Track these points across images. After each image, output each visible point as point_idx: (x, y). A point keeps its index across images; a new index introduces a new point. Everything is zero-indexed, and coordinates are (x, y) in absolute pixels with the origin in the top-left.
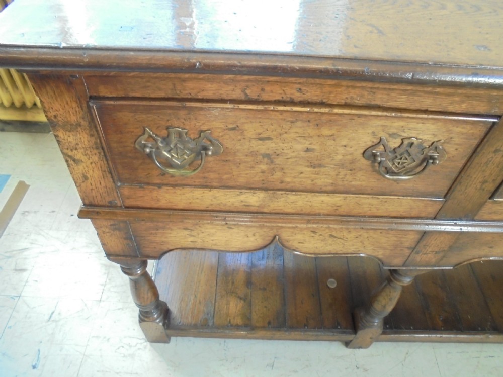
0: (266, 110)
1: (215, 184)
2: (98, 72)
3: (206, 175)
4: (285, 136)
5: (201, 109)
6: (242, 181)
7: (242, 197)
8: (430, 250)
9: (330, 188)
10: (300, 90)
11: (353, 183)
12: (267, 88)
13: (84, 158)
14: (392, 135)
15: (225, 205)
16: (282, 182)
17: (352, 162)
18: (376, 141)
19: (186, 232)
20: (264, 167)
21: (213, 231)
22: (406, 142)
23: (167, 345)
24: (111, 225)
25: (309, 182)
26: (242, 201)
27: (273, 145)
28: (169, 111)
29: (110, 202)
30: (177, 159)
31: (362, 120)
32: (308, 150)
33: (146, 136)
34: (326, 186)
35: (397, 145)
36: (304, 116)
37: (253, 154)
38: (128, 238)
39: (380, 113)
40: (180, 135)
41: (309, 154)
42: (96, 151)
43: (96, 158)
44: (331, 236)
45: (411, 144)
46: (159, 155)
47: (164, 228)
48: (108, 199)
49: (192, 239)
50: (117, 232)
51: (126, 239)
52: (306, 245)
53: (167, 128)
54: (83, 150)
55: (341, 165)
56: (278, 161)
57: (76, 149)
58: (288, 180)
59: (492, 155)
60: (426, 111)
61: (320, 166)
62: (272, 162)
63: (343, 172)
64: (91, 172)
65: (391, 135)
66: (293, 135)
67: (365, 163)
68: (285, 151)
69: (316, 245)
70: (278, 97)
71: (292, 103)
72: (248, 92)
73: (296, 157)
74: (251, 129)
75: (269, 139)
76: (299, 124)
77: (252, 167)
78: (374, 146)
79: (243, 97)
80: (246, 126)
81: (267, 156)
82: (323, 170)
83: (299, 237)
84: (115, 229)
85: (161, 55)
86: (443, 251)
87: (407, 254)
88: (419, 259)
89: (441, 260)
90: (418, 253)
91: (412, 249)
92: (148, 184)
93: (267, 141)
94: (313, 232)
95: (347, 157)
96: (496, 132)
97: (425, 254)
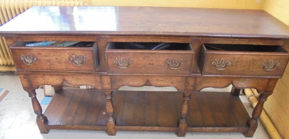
4: (50, 55)
8: (106, 83)
10: (55, 39)
17: (67, 62)
19: (42, 79)
20: (49, 64)
23: (47, 134)
27: (49, 58)
35: (75, 57)
37: (45, 60)
38: (28, 81)
41: (57, 60)
44: (78, 78)
45: (78, 56)
46: (25, 61)
49: (44, 81)
52: (72, 82)
53: (26, 54)
55: (65, 63)
56: (51, 62)
67: (69, 62)
68: (52, 59)
69: (75, 82)
70: (52, 40)
73: (55, 61)
75: (47, 56)
78: (70, 57)
80: (42, 53)
81: (48, 61)
82: (62, 64)
83: (70, 79)
84: (24, 78)
86: (110, 83)
87: (101, 85)
88: (105, 87)
89: (112, 87)
90: (103, 84)
91: (101, 82)
92: (24, 69)
93: (47, 57)
94: (72, 77)
95: (66, 60)
96: (98, 46)
97: (106, 85)
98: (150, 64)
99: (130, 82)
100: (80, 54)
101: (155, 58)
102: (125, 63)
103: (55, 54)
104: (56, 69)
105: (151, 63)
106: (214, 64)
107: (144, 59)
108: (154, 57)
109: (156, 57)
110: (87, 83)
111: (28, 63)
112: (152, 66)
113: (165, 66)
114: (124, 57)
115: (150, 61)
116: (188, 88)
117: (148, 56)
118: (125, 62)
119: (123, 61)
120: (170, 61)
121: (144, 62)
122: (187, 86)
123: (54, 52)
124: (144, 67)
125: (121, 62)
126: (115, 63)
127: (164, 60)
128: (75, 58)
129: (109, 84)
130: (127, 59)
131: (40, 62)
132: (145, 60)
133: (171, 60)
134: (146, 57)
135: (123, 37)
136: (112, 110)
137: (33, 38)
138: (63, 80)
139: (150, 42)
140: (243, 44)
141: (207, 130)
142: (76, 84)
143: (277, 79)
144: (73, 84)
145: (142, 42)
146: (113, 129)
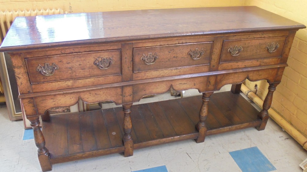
0: (67, 55)
1: (58, 79)
2: (27, 51)
3: (56, 76)
4: (73, 61)
6: (65, 77)
7: (66, 83)
8: (127, 95)
9: (89, 76)
10: (73, 50)
11: (95, 73)
12: (66, 50)
13: (22, 77)
14: (99, 57)
15: (62, 87)
17: (92, 66)
18: (95, 60)
20: (70, 72)
21: (60, 98)
22: (103, 59)
24: (29, 101)
25: (83, 74)
26: (67, 85)
27: (71, 65)
28: (44, 59)
29: (29, 92)
30: (47, 72)
31: (90, 54)
32: (80, 65)
33: (39, 67)
34: (88, 75)
35: (101, 60)
36: (76, 56)
37: (66, 68)
38: (34, 106)
39: (93, 52)
40: (47, 65)
41: (80, 66)
42: (25, 74)
43: (25, 76)
45: (104, 59)
46: (43, 72)
47: (45, 100)
48: (28, 91)
49: (54, 103)
51: (33, 107)
52: (89, 99)
53: (44, 64)
54: (21, 74)
55: (89, 68)
56: (73, 69)
57: (20, 74)
58: (77, 75)
59: (125, 59)
60: (103, 50)
61: (84, 69)
62: (72, 70)
63: (91, 70)
64: (23, 81)
66: (75, 61)
67: (95, 66)
68: (74, 66)
69: (93, 99)
70: (69, 52)
71: (72, 53)
72: (62, 52)
73: (77, 67)
74: (65, 61)
75: (69, 63)
76: (76, 58)
77: (67, 72)
79: (61, 53)
80: (63, 60)
81: (70, 68)
83: (86, 96)
84: (30, 103)
86: (131, 94)
87: (122, 98)
88: (126, 99)
89: (133, 98)
90: (124, 96)
91: (122, 95)
92: (40, 82)
93: (69, 64)
94: (90, 93)
95: (90, 65)
96: (123, 53)
97: (127, 97)
98: (174, 57)
99: (154, 90)
100: (107, 57)
102: (152, 59)
103: (79, 59)
104: (78, 77)
105: (176, 56)
106: (229, 51)
107: (169, 52)
108: (178, 50)
109: (180, 50)
110: (107, 98)
111: (45, 73)
112: (176, 59)
113: (187, 57)
114: (151, 52)
115: (174, 54)
116: (210, 87)
117: (173, 49)
118: (152, 57)
119: (150, 57)
120: (193, 52)
121: (169, 55)
122: (209, 86)
123: (78, 57)
124: (169, 61)
125: (148, 58)
126: (143, 59)
127: (187, 52)
128: (101, 62)
129: (130, 96)
130: (153, 54)
131: (60, 71)
132: (170, 54)
133: (193, 51)
134: (171, 50)
135: (150, 41)
136: (131, 126)
137: (47, 51)
138: (78, 98)
139: (176, 44)
140: (257, 37)
141: (225, 130)
142: (94, 101)
143: (284, 68)
144: (89, 102)
145: (168, 45)
146: (131, 149)
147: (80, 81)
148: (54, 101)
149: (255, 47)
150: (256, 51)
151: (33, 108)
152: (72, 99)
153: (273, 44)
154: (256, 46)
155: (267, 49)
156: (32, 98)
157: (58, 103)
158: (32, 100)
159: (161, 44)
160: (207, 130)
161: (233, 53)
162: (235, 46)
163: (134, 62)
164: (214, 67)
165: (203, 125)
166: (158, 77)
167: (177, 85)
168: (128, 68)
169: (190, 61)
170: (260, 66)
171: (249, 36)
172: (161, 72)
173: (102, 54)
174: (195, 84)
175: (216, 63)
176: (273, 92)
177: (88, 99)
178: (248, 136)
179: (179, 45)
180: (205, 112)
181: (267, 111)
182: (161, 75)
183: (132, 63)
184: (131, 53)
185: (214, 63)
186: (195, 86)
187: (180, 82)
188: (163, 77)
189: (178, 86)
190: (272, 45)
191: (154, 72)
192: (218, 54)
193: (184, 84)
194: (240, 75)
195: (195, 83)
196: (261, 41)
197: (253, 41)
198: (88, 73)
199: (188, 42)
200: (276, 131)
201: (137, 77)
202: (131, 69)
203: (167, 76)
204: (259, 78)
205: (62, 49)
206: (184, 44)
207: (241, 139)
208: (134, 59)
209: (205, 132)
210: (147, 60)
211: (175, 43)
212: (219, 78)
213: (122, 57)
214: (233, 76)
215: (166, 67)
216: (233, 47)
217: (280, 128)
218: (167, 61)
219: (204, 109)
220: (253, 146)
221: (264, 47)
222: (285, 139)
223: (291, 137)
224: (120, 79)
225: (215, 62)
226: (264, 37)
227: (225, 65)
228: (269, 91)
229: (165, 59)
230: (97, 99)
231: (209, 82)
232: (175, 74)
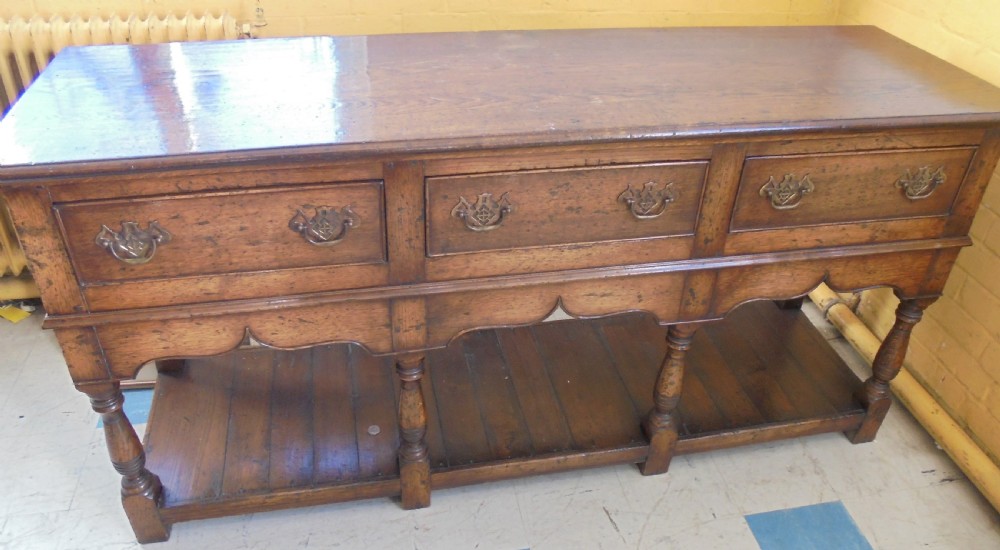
0: (196, 198)
1: (172, 273)
2: (59, 180)
3: (162, 264)
4: (219, 218)
5: (145, 203)
6: (195, 266)
7: (201, 285)
8: (408, 325)
9: (275, 264)
10: (219, 180)
11: (294, 256)
12: (194, 181)
13: (48, 261)
15: (187, 296)
16: (231, 264)
17: (284, 235)
18: (295, 213)
20: (210, 250)
21: (182, 330)
22: (319, 210)
23: (165, 543)
24: (78, 337)
25: (255, 260)
26: (202, 290)
28: (121, 208)
29: (75, 308)
30: (133, 251)
31: (274, 197)
32: (242, 229)
33: (104, 232)
34: (271, 262)
35: (314, 215)
36: (228, 200)
37: (197, 238)
38: (97, 353)
39: (286, 189)
40: (132, 227)
41: (244, 233)
42: (59, 253)
43: (60, 260)
44: (301, 320)
45: (325, 212)
46: (117, 249)
47: (133, 334)
48: (73, 304)
49: (163, 344)
50: (84, 346)
51: (94, 354)
52: (280, 336)
53: (121, 223)
54: (47, 254)
55: (275, 239)
56: (221, 242)
57: (41, 253)
58: (235, 260)
59: (399, 213)
60: (322, 183)
61: (258, 243)
62: (216, 244)
63: (280, 246)
64: (55, 275)
65: (305, 206)
66: (224, 217)
67: (293, 234)
68: (224, 232)
69: (290, 335)
70: (204, 187)
71: (216, 190)
72: (180, 186)
73: (234, 237)
74: (190, 215)
75: (207, 222)
76: (227, 206)
77: (201, 252)
78: (294, 218)
79: (177, 190)
80: (186, 214)
81: (209, 239)
82: (262, 246)
83: (269, 326)
84: (83, 342)
85: (105, 163)
86: (422, 324)
87: (389, 334)
88: (404, 339)
89: (428, 337)
90: (398, 331)
91: (389, 326)
92: (111, 281)
93: (206, 225)
94: (280, 317)
95: (278, 231)
96: (388, 194)
97: (406, 331)
98: (570, 209)
99: (498, 313)
100: (334, 204)
101: (587, 188)
102: (491, 212)
103: (239, 211)
104: (238, 268)
105: (575, 206)
106: (766, 192)
107: (553, 193)
108: (585, 186)
109: (591, 185)
110: (338, 333)
111: (126, 255)
112: (576, 215)
113: (616, 211)
114: (488, 193)
115: (570, 199)
116: (691, 308)
117: (567, 184)
118: (490, 208)
119: (484, 206)
120: (636, 193)
121: (553, 202)
122: (688, 304)
123: (234, 203)
124: (551, 221)
125: (478, 209)
126: (458, 214)
127: (614, 194)
128: (314, 219)
129: (417, 328)
130: (497, 197)
131: (177, 248)
132: (555, 197)
133: (637, 190)
134: (559, 186)
135: (484, 155)
136: (422, 419)
137: (128, 182)
138: (241, 332)
139: (576, 166)
140: (869, 147)
141: (739, 440)
142: (294, 344)
143: (958, 249)
144: (282, 343)
145: (547, 168)
146: (423, 486)
147: (246, 280)
148: (163, 340)
149: (859, 180)
150: (860, 195)
151: (95, 358)
152: (224, 335)
153: (925, 171)
154: (862, 178)
155: (900, 187)
156: (89, 328)
157: (176, 346)
158: (89, 335)
159: (523, 167)
160: (679, 439)
161: (778, 200)
162: (787, 177)
163: (431, 221)
164: (709, 244)
165: (667, 423)
166: (514, 272)
167: (577, 297)
168: (410, 240)
169: (624, 223)
170: (872, 242)
171: (839, 145)
172: (524, 256)
173: (317, 195)
174: (639, 297)
175: (717, 229)
176: (912, 325)
177: (274, 336)
178: (815, 462)
179: (588, 171)
180: (672, 383)
181: (886, 383)
182: (525, 265)
183: (421, 224)
184: (417, 195)
185: (709, 229)
186: (641, 303)
187: (589, 290)
188: (530, 272)
189: (582, 301)
190: (920, 175)
191: (497, 257)
192: (725, 200)
193: (604, 295)
194: (797, 272)
195: (642, 293)
196: (881, 162)
197: (853, 160)
198: (274, 257)
199: (620, 159)
200: (914, 447)
201: (442, 271)
202: (419, 244)
203: (544, 269)
204: (866, 282)
205: (177, 177)
206: (603, 167)
207: (791, 470)
208: (431, 214)
209: (670, 444)
210: (475, 216)
211: (572, 162)
212: (725, 278)
213: (389, 207)
214: (774, 274)
215: (541, 242)
216: (780, 178)
217: (930, 440)
218: (543, 223)
219: (671, 375)
220: (829, 498)
221: (891, 182)
222: (944, 480)
223: (960, 475)
224: (380, 275)
225: (714, 227)
226: (893, 148)
227: (749, 237)
228: (898, 322)
229: (536, 215)
230: (305, 337)
231: (691, 291)
232: (571, 265)
